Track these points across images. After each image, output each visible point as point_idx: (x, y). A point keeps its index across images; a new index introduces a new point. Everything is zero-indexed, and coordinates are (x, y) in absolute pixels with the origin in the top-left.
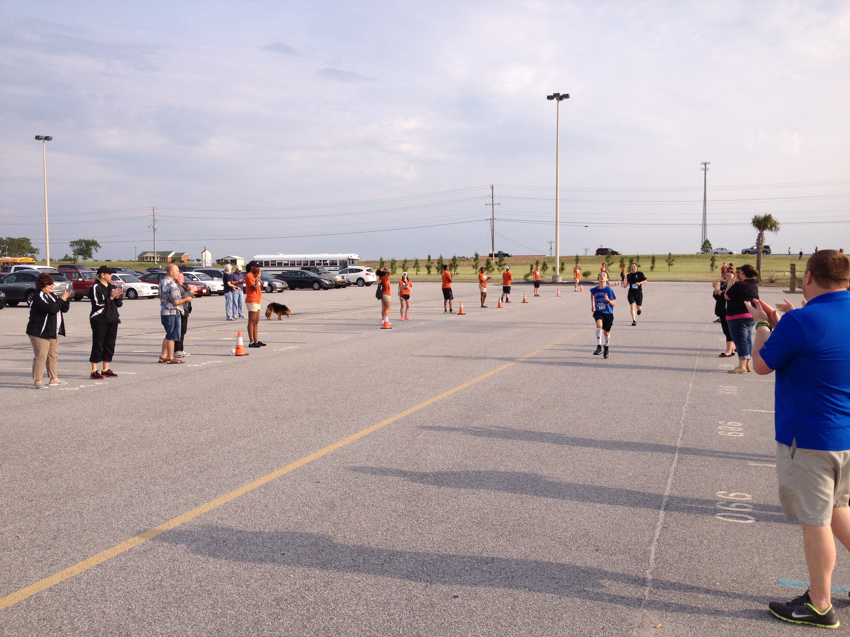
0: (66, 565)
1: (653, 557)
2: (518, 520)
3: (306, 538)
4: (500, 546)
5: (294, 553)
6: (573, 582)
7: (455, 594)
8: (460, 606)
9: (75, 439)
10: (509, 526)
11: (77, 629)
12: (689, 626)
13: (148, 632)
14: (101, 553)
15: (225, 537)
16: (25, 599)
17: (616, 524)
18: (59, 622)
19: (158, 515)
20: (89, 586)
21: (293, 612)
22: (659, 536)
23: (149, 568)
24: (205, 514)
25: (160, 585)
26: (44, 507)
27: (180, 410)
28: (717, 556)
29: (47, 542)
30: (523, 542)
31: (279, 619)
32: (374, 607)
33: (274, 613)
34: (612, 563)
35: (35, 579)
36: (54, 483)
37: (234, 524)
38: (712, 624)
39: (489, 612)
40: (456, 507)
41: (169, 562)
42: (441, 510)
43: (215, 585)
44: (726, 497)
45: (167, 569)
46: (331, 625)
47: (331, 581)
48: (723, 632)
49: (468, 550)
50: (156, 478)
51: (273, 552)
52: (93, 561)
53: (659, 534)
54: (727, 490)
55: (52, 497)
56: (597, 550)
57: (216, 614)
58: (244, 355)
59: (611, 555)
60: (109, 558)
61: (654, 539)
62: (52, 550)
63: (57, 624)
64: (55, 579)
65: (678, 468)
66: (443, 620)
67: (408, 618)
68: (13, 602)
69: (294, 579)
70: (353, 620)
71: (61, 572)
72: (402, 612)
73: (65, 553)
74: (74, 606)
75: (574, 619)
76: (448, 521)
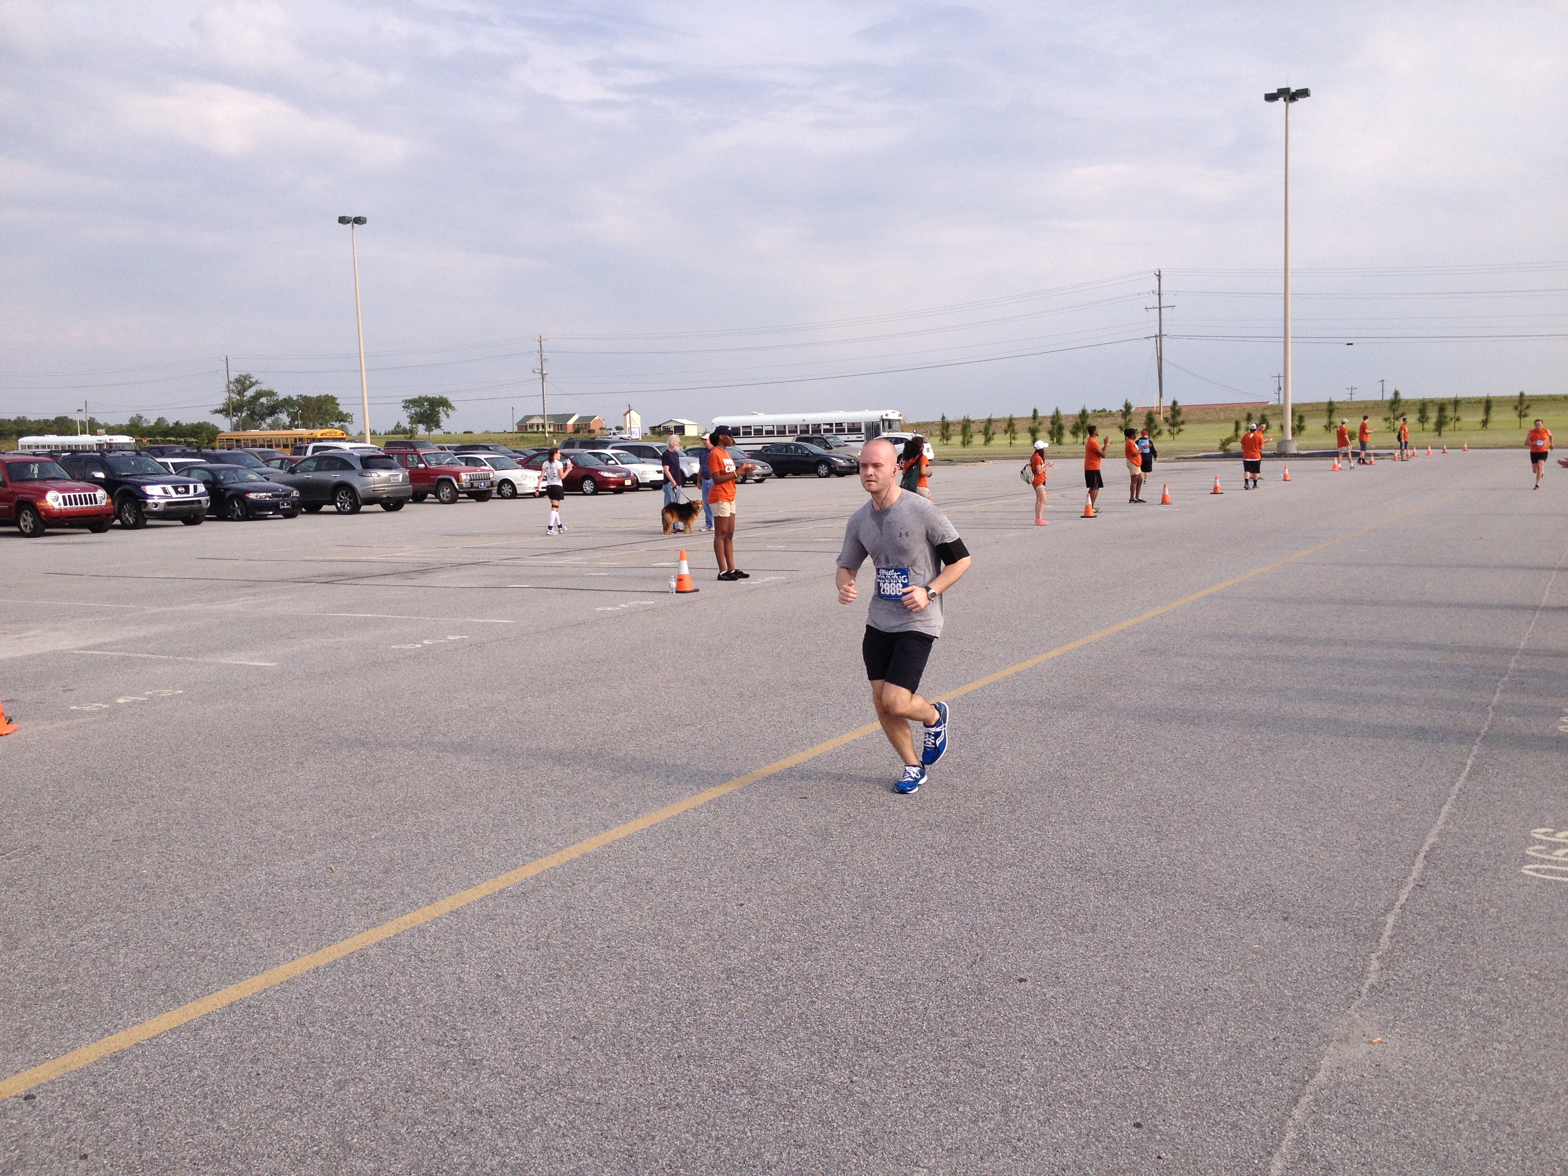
0: (404, 911)
1: (1388, 931)
2: (1148, 868)
3: (780, 881)
4: (1110, 905)
5: (759, 904)
6: (1232, 967)
7: (1022, 977)
8: (1028, 995)
9: (417, 724)
10: (1129, 876)
11: (420, 1001)
12: (1434, 1042)
13: (526, 1009)
14: (458, 895)
15: (650, 876)
16: (344, 957)
17: (1329, 879)
18: (394, 990)
19: (545, 842)
20: (438, 942)
21: (752, 989)
22: (1407, 900)
23: (529, 919)
24: (620, 841)
25: (547, 944)
26: (369, 826)
27: (584, 681)
28: (1510, 935)
29: (375, 876)
30: (1152, 902)
31: (730, 1000)
32: (884, 989)
33: (721, 991)
34: (1309, 941)
35: (357, 929)
36: (385, 790)
37: (665, 857)
38: (1476, 1042)
39: (1077, 1005)
40: (1039, 844)
41: (562, 910)
42: (1011, 846)
43: (632, 946)
44: (1549, 839)
45: (558, 921)
46: (812, 1011)
47: (816, 948)
48: (1494, 1055)
49: (1052, 911)
50: (543, 786)
51: (725, 900)
52: (445, 905)
53: (1406, 896)
54: (1553, 826)
55: (381, 811)
56: (1285, 919)
57: (632, 988)
58: (691, 592)
59: (1310, 927)
60: (469, 901)
61: (1396, 904)
62: (383, 889)
63: (391, 994)
64: (388, 930)
65: (1465, 787)
66: (996, 1014)
67: (939, 1007)
68: (326, 961)
69: (756, 942)
70: (848, 1005)
71: (396, 920)
72: (930, 999)
73: (402, 893)
74: (415, 969)
75: (1226, 1024)
76: (1022, 864)
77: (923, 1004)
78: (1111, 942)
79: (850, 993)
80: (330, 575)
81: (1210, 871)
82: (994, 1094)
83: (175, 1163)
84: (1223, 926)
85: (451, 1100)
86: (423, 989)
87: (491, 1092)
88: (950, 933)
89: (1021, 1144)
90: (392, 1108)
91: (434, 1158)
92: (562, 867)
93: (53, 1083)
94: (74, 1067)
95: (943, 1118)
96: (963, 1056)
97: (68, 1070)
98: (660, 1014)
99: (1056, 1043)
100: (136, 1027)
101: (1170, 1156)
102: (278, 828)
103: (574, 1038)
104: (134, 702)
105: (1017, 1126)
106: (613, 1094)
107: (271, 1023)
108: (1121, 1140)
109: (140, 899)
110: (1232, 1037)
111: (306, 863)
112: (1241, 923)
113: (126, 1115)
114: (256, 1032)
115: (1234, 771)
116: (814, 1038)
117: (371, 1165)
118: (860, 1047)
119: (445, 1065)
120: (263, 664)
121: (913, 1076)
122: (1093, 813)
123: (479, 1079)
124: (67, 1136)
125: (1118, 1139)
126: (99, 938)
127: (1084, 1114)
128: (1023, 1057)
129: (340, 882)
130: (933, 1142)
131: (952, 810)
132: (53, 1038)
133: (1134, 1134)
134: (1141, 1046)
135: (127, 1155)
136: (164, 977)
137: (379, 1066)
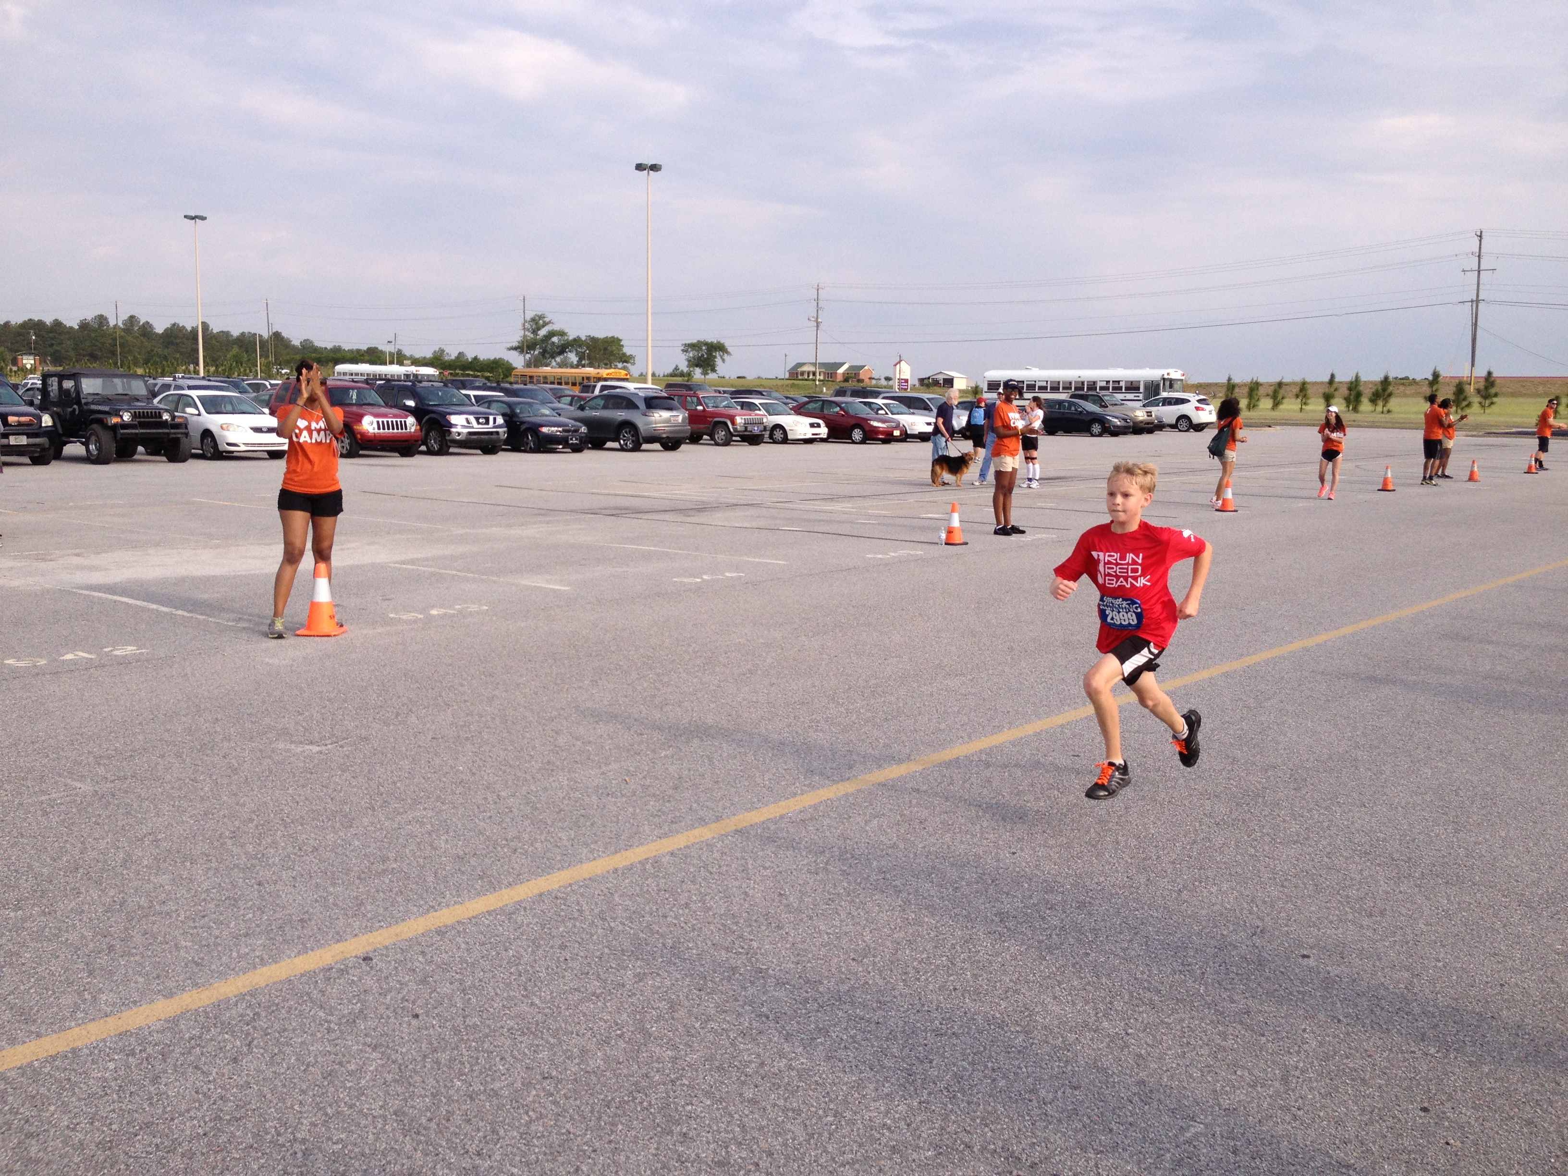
0: (693, 825)
2: (1443, 858)
3: (1054, 835)
5: (1031, 854)
7: (1305, 953)
8: (1310, 970)
9: (699, 654)
10: (1423, 864)
11: (710, 909)
13: (808, 927)
14: (741, 816)
15: (923, 817)
16: (640, 862)
18: (685, 897)
19: (822, 774)
20: (725, 857)
21: (1025, 935)
23: (809, 846)
24: (893, 780)
25: (825, 869)
29: (665, 791)
33: (995, 932)
35: (651, 837)
39: (1363, 986)
42: (1296, 824)
43: (907, 880)
45: (836, 849)
46: (1086, 963)
47: (1090, 903)
51: (997, 847)
52: (730, 824)
57: (907, 920)
58: (963, 544)
60: (753, 823)
62: (673, 803)
63: (683, 899)
64: (678, 841)
66: (1277, 986)
67: (1217, 973)
68: (624, 863)
71: (686, 833)
72: (1207, 963)
73: (690, 809)
74: (705, 879)
75: (1523, 1021)
76: (1307, 842)
77: (1200, 968)
78: (1402, 928)
79: (1124, 950)
80: (616, 508)
81: (1511, 867)
82: (1274, 1062)
83: (495, 1031)
84: (1523, 924)
85: (741, 1003)
86: (712, 898)
87: (777, 1000)
88: (1229, 903)
89: (1301, 1113)
90: (687, 1004)
91: (726, 1053)
92: (839, 799)
93: (387, 948)
94: (404, 937)
95: (1220, 1079)
96: (1241, 1022)
97: (400, 939)
98: (936, 947)
99: (1339, 1021)
100: (457, 906)
101: (1458, 1144)
102: (577, 739)
103: (853, 959)
104: (445, 614)
105: (1298, 1095)
106: (891, 1016)
107: (576, 916)
108: (1406, 1122)
109: (457, 792)
110: (1529, 1034)
111: (603, 773)
112: (1543, 922)
113: (451, 984)
114: (563, 921)
115: (1542, 767)
116: (1088, 987)
117: (669, 1052)
118: (1135, 1002)
119: (734, 970)
120: (558, 587)
121: (1190, 1036)
122: (1385, 797)
123: (765, 986)
124: (400, 996)
125: (1403, 1121)
126: (422, 824)
127: (1368, 1092)
128: (1304, 1030)
129: (634, 794)
130: (1211, 1101)
131: (1232, 782)
132: (386, 909)
133: (1420, 1117)
134: (1431, 1033)
135: (453, 1019)
136: (480, 864)
137: (674, 964)
